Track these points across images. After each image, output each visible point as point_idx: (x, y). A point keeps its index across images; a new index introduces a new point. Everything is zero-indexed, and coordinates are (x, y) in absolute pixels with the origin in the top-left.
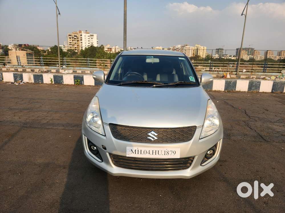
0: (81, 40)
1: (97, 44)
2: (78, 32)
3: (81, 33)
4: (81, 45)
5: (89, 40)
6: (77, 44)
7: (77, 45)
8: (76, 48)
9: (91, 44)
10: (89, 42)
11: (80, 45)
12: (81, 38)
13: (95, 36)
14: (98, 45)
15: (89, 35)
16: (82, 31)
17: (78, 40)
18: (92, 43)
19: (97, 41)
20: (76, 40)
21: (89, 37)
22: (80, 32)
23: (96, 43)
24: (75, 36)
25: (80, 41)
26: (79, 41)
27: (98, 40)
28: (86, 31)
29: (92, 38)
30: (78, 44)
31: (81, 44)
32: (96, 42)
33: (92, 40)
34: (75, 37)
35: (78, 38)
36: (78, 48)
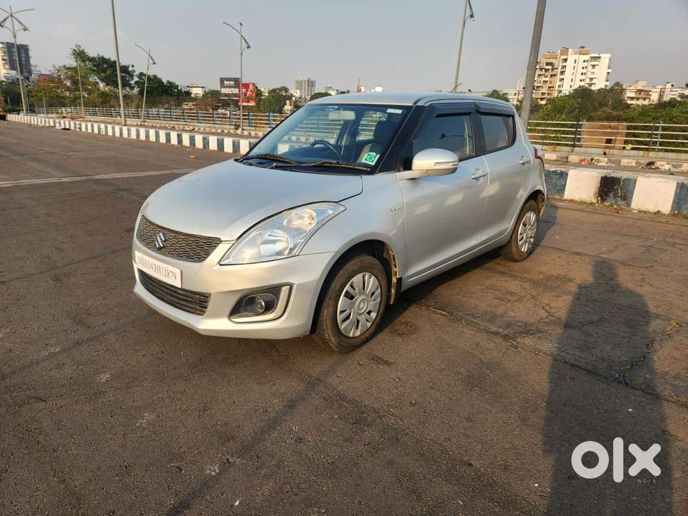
0: (562, 73)
1: (607, 81)
2: (559, 51)
3: (567, 54)
4: (560, 86)
5: (584, 71)
6: (548, 85)
7: (549, 87)
8: (543, 94)
9: (588, 81)
10: (583, 77)
11: (557, 87)
12: (564, 67)
13: (606, 58)
14: (607, 83)
15: (587, 57)
16: (570, 50)
17: (552, 73)
18: (591, 79)
19: (608, 73)
20: (550, 73)
21: (586, 64)
22: (565, 51)
23: (605, 79)
24: (547, 64)
25: (559, 77)
26: (555, 75)
27: (610, 71)
28: (583, 47)
29: (594, 66)
30: (551, 85)
31: (560, 83)
32: (605, 74)
33: (593, 70)
34: (547, 67)
35: (556, 69)
36: (548, 94)
